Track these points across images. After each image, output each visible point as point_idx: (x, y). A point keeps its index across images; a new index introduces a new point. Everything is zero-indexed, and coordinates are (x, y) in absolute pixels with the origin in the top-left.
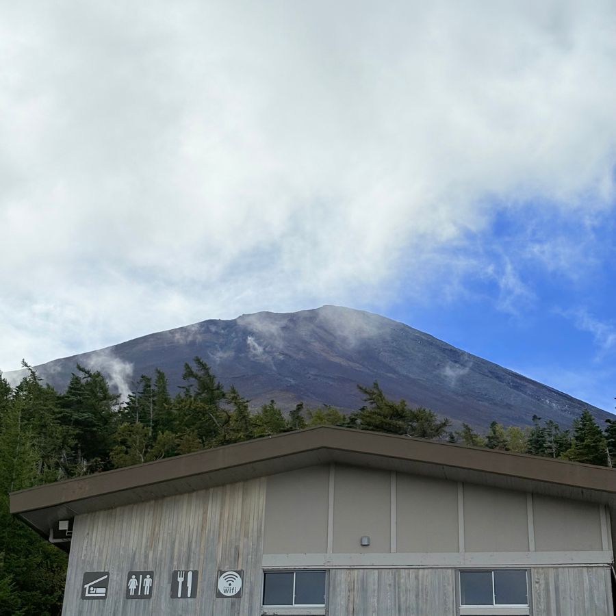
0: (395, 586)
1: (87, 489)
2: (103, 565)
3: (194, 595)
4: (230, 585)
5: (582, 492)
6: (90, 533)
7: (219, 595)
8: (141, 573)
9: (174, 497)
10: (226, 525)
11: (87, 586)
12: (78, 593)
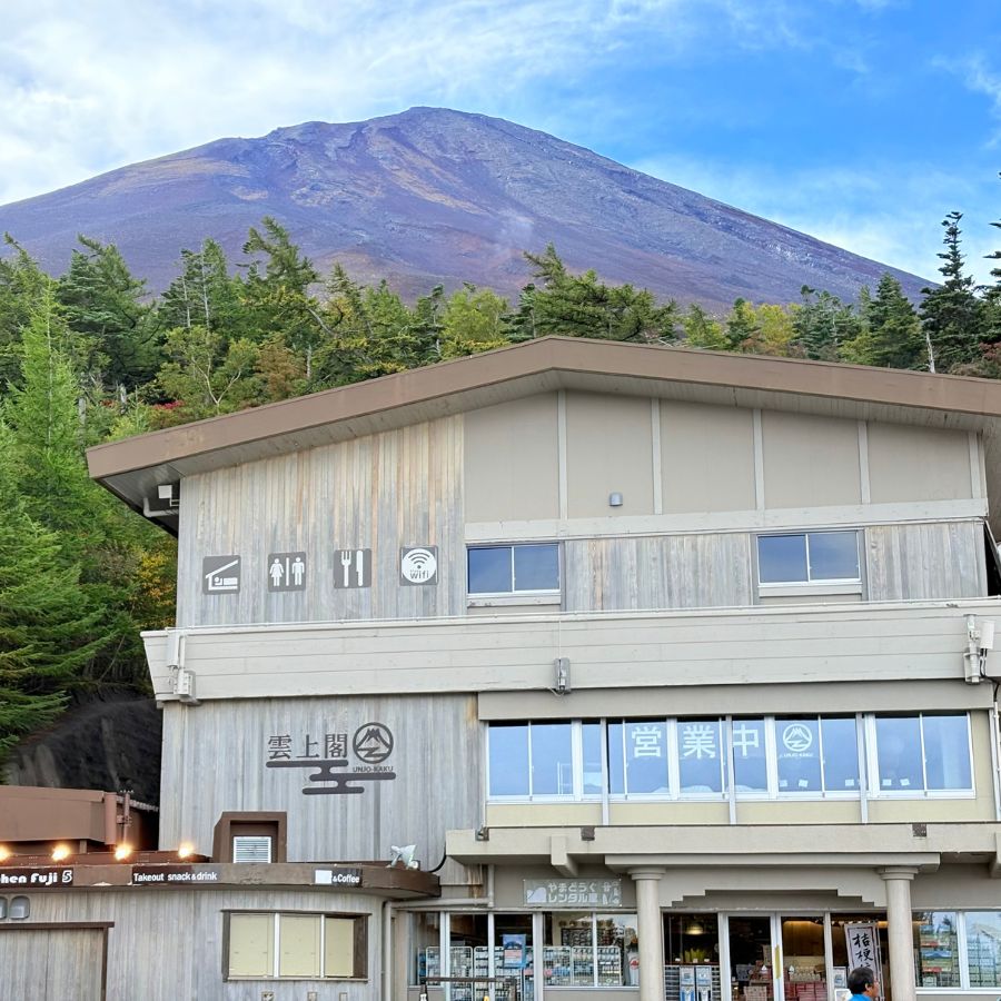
0: (662, 560)
1: (201, 439)
2: (230, 545)
3: (367, 583)
4: (419, 567)
5: (946, 417)
6: (206, 502)
7: (405, 582)
8: (287, 555)
9: (326, 448)
10: (407, 485)
11: (209, 576)
12: (197, 585)
